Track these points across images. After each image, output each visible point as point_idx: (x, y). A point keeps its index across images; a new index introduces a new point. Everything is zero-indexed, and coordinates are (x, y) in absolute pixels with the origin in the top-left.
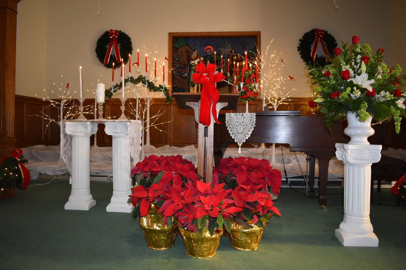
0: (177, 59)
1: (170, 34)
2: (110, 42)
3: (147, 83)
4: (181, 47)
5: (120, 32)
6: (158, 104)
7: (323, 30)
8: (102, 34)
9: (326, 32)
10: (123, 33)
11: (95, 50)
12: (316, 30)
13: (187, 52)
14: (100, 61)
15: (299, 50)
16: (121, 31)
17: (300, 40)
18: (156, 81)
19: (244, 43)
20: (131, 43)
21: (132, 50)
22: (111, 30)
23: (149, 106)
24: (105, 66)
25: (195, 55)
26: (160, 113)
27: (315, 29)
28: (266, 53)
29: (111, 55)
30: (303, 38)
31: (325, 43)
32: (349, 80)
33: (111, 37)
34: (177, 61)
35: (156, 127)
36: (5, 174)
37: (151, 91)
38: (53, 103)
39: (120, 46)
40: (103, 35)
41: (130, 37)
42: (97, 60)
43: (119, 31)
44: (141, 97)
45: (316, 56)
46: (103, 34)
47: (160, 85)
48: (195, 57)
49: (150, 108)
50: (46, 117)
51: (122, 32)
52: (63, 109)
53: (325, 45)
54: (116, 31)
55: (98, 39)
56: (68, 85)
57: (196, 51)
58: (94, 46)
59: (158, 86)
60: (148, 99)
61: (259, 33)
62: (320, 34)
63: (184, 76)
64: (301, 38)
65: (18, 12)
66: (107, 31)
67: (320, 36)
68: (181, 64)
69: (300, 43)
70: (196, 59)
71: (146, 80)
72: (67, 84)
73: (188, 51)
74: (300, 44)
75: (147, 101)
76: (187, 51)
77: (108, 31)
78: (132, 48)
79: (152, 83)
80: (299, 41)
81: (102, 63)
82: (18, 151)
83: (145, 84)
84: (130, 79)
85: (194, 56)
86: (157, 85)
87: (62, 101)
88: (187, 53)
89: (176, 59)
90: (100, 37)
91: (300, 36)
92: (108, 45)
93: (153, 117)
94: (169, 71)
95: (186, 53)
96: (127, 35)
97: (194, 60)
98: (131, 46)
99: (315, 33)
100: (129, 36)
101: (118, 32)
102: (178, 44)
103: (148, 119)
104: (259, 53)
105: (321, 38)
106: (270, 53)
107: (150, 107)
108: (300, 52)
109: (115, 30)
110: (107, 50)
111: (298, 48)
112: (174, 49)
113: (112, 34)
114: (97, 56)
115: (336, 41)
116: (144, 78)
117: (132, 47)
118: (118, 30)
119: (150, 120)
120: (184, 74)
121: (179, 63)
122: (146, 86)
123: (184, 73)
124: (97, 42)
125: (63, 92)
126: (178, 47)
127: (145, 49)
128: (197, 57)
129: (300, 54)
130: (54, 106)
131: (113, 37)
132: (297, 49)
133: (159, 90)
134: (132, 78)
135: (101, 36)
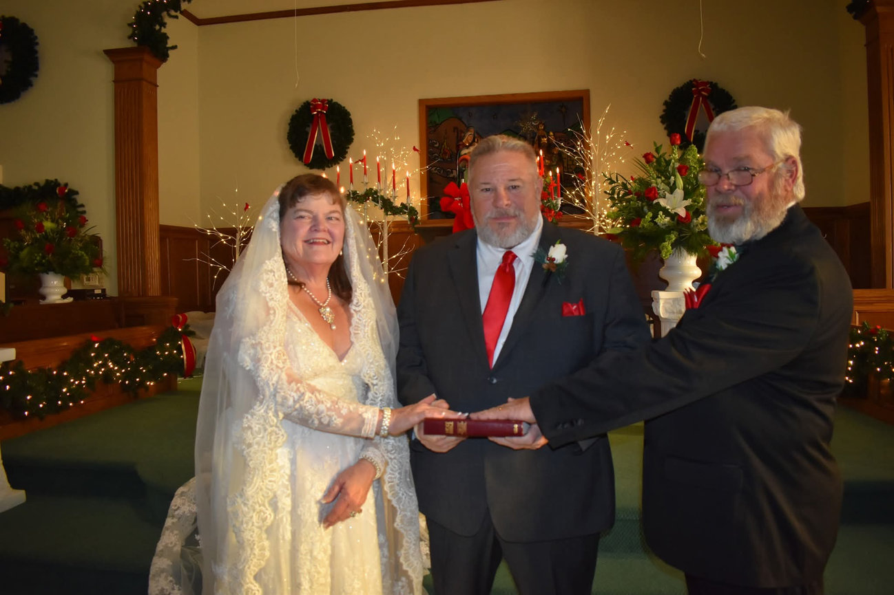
0: (437, 145)
1: (421, 102)
2: (313, 121)
3: (380, 201)
4: (443, 122)
5: (330, 102)
6: (403, 233)
7: (710, 80)
8: (297, 106)
9: (714, 86)
10: (336, 103)
11: (286, 137)
12: (694, 83)
13: (456, 131)
14: (296, 157)
15: (663, 122)
16: (332, 100)
17: (666, 103)
18: (395, 197)
19: (563, 110)
20: (350, 121)
21: (354, 135)
22: (315, 100)
23: (386, 236)
24: (305, 165)
25: (469, 138)
26: (405, 250)
27: (695, 80)
28: (598, 132)
29: (316, 145)
30: (670, 99)
31: (712, 106)
32: (655, 202)
33: (315, 113)
34: (437, 148)
35: (399, 275)
36: (167, 353)
37: (387, 215)
38: (223, 238)
39: (331, 127)
40: (300, 109)
41: (348, 110)
42: (291, 155)
43: (328, 100)
44: (373, 221)
45: (695, 131)
46: (300, 107)
47: (402, 204)
48: (470, 141)
49: (388, 241)
50: (213, 262)
51: (334, 101)
52: (240, 247)
53: (713, 110)
54: (323, 101)
55: (291, 117)
56: (247, 205)
57: (472, 130)
58: (285, 128)
59: (399, 206)
60: (385, 225)
61: (587, 92)
62: (703, 90)
63: (451, 176)
64: (667, 98)
65: (158, 84)
66: (307, 102)
67: (703, 93)
68: (445, 153)
69: (664, 107)
70: (471, 145)
71: (378, 196)
72: (245, 205)
73: (457, 128)
74: (664, 111)
75: (382, 228)
76: (455, 129)
77: (310, 101)
78: (353, 131)
79: (389, 200)
80: (664, 104)
81: (300, 160)
82: (181, 317)
83: (378, 202)
84: (352, 196)
85: (467, 140)
86: (397, 203)
87: (238, 235)
88: (456, 133)
89: (436, 143)
90: (294, 113)
91: (666, 96)
92: (309, 126)
93: (394, 257)
94: (421, 170)
95: (454, 131)
96: (344, 107)
97: (468, 147)
98: (352, 126)
99: (693, 89)
100: (346, 108)
101: (327, 103)
102: (439, 117)
103: (386, 259)
104: (585, 132)
105: (704, 97)
106: (605, 130)
107: (388, 238)
108: (665, 126)
109: (321, 98)
110: (307, 136)
111: (660, 117)
112: (431, 125)
113: (316, 107)
114: (291, 148)
115: (734, 101)
116: (376, 192)
117: (354, 129)
118: (326, 98)
119: (389, 262)
120: (452, 172)
121: (440, 152)
122: (379, 205)
123: (452, 170)
124: (289, 121)
125: (240, 218)
126: (438, 122)
127: (376, 133)
128: (474, 141)
129: (665, 128)
130: (225, 242)
131: (318, 112)
132: (660, 120)
133: (401, 212)
134: (355, 193)
135: (296, 111)
